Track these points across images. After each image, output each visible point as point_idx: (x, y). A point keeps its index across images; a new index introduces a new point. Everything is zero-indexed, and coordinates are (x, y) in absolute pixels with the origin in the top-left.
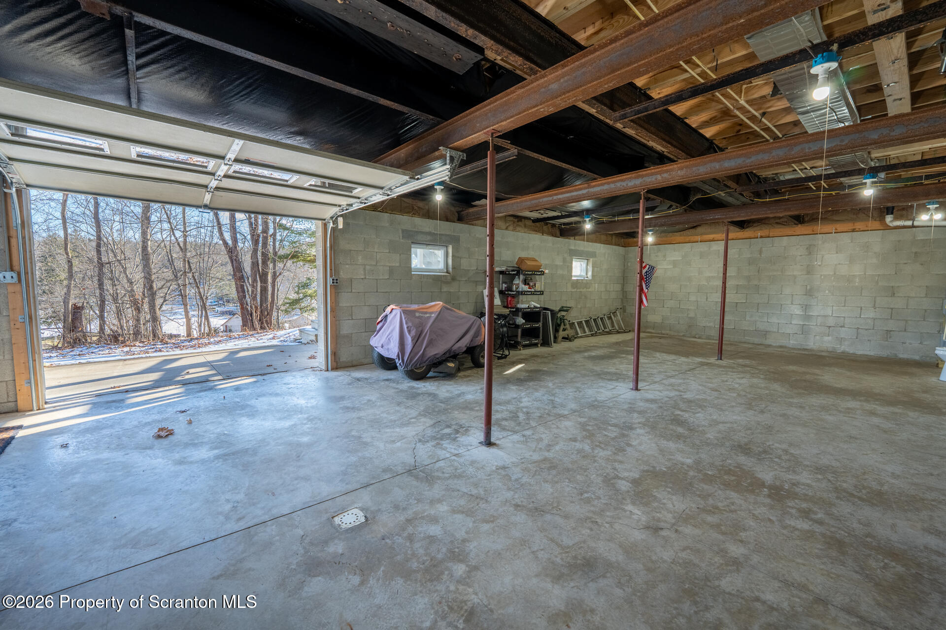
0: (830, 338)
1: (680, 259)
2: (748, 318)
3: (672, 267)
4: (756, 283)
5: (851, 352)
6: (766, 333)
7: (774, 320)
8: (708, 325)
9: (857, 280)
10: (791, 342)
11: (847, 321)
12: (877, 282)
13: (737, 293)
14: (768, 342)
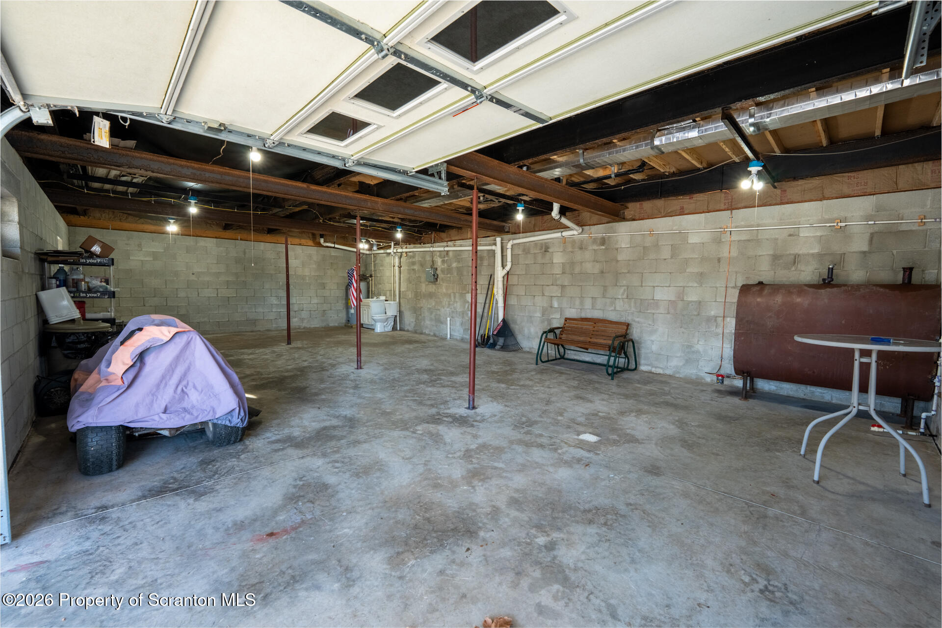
0: (296, 319)
1: (163, 251)
2: (239, 310)
3: (151, 259)
4: (243, 279)
5: (308, 327)
6: (254, 322)
7: (260, 310)
8: (203, 320)
9: (307, 278)
10: (274, 326)
11: (305, 306)
12: (317, 280)
13: (227, 288)
14: (258, 328)
